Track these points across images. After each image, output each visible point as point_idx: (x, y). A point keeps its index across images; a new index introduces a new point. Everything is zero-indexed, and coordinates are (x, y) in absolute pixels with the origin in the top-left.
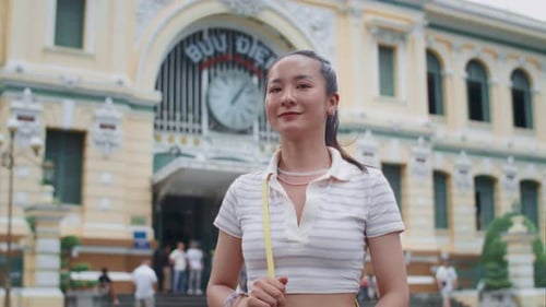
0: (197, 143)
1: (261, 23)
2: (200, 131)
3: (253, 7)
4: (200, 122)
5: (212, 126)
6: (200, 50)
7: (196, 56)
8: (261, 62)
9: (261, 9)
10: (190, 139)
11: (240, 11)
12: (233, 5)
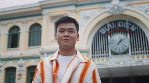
0: (107, 60)
1: (126, 15)
2: (108, 56)
3: (120, 11)
4: (108, 53)
5: (112, 53)
6: (105, 29)
7: (104, 32)
8: (129, 28)
9: (123, 11)
10: (105, 59)
11: (115, 14)
12: (112, 12)
